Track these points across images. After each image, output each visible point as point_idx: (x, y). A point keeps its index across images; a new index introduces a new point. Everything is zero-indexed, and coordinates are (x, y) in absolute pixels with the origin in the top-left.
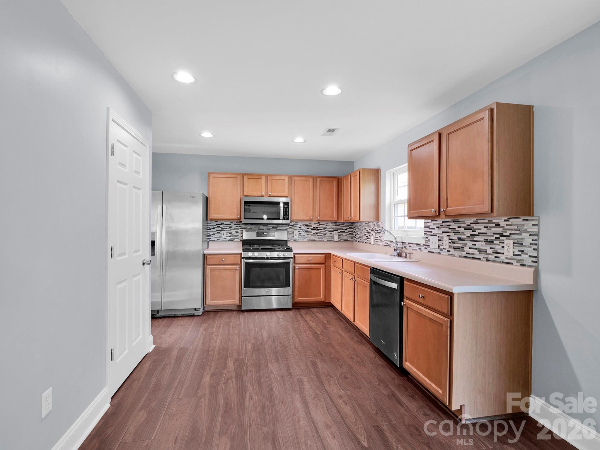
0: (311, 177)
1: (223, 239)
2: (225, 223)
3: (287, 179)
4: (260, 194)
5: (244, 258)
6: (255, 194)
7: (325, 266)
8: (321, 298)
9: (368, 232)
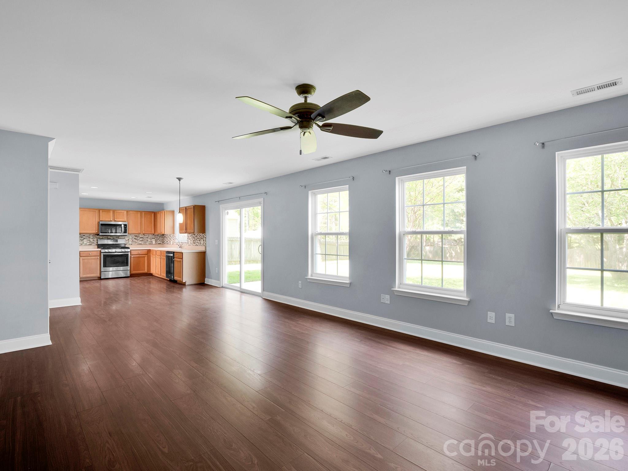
0: (139, 211)
1: (84, 244)
2: (86, 235)
3: (125, 212)
4: (110, 220)
5: (102, 252)
6: (107, 220)
7: (148, 256)
8: (146, 271)
9: (170, 239)
